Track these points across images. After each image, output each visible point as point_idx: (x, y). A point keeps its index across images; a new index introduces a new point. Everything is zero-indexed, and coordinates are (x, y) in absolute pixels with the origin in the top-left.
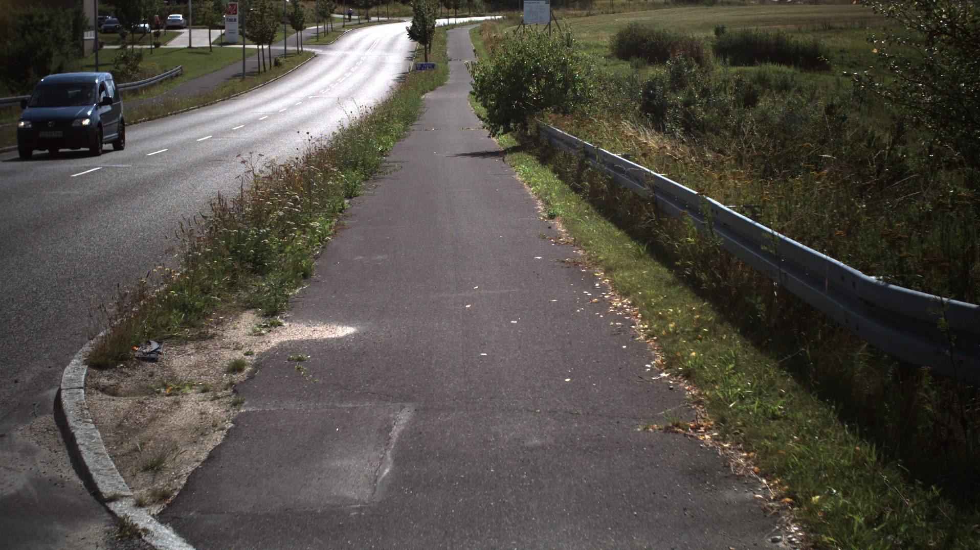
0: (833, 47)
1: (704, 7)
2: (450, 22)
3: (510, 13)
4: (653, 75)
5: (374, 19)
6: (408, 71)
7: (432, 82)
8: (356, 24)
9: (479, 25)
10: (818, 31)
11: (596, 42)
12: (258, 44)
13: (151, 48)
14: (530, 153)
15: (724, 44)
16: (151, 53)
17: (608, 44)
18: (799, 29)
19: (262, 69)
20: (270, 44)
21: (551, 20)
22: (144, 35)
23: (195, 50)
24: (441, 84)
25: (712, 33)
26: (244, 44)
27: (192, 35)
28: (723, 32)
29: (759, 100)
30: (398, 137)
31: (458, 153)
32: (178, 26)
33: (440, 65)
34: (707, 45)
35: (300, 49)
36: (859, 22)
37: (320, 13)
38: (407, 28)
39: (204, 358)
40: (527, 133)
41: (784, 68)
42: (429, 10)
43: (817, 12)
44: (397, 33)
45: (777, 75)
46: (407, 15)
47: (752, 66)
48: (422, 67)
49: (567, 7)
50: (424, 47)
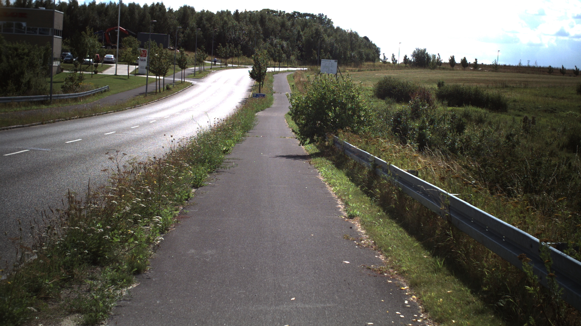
0: (509, 98)
1: (429, 70)
2: (275, 70)
3: (312, 67)
4: (400, 109)
5: (229, 65)
6: (248, 97)
7: (262, 106)
8: (219, 68)
9: (293, 73)
10: (499, 88)
12: (157, 76)
13: (92, 74)
14: (328, 159)
15: (443, 92)
16: (92, 77)
17: (372, 88)
18: (488, 86)
19: (158, 91)
20: (164, 75)
21: (337, 72)
22: (90, 66)
23: (119, 77)
24: (268, 107)
25: (436, 86)
26: (147, 76)
27: (118, 68)
28: (443, 85)
29: (465, 129)
30: (238, 141)
31: (278, 155)
32: (110, 62)
33: (268, 95)
34: (433, 92)
35: (183, 80)
36: (524, 84)
37: (197, 60)
38: (249, 71)
40: (325, 144)
41: (479, 109)
42: (263, 61)
43: (497, 77)
44: (243, 74)
45: (476, 114)
46: (250, 64)
47: (460, 107)
48: (257, 96)
49: (347, 65)
50: (259, 84)
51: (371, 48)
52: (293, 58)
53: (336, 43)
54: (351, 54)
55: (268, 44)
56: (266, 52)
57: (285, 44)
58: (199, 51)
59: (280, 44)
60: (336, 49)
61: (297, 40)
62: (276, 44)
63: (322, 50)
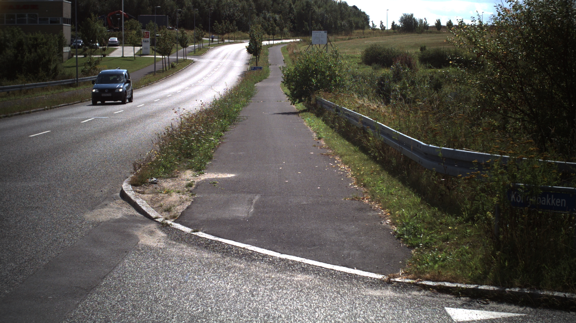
1: (416, 34)
2: (270, 43)
3: (305, 38)
4: (383, 73)
5: (226, 41)
6: (246, 70)
7: (260, 77)
8: (216, 44)
9: (286, 45)
11: (353, 54)
12: (163, 55)
13: (101, 57)
14: (312, 112)
15: (425, 56)
16: (101, 60)
17: (360, 56)
19: (164, 69)
20: (169, 55)
21: (328, 42)
22: (96, 49)
23: (125, 59)
24: (265, 78)
25: (419, 50)
26: (155, 55)
27: (124, 50)
28: (425, 49)
29: (443, 88)
30: (244, 105)
31: (276, 113)
32: (115, 45)
33: (264, 68)
34: (416, 57)
35: (185, 58)
37: (196, 37)
38: (246, 46)
39: (175, 183)
40: (311, 103)
42: (258, 36)
44: (240, 49)
46: (246, 39)
48: (255, 69)
49: (338, 34)
50: (255, 57)
51: (359, 17)
52: (286, 30)
53: (326, 13)
54: (341, 24)
55: (261, 18)
56: (260, 26)
57: (277, 17)
58: (197, 29)
59: (273, 18)
60: (327, 19)
61: (289, 13)
62: (269, 18)
63: (313, 21)
